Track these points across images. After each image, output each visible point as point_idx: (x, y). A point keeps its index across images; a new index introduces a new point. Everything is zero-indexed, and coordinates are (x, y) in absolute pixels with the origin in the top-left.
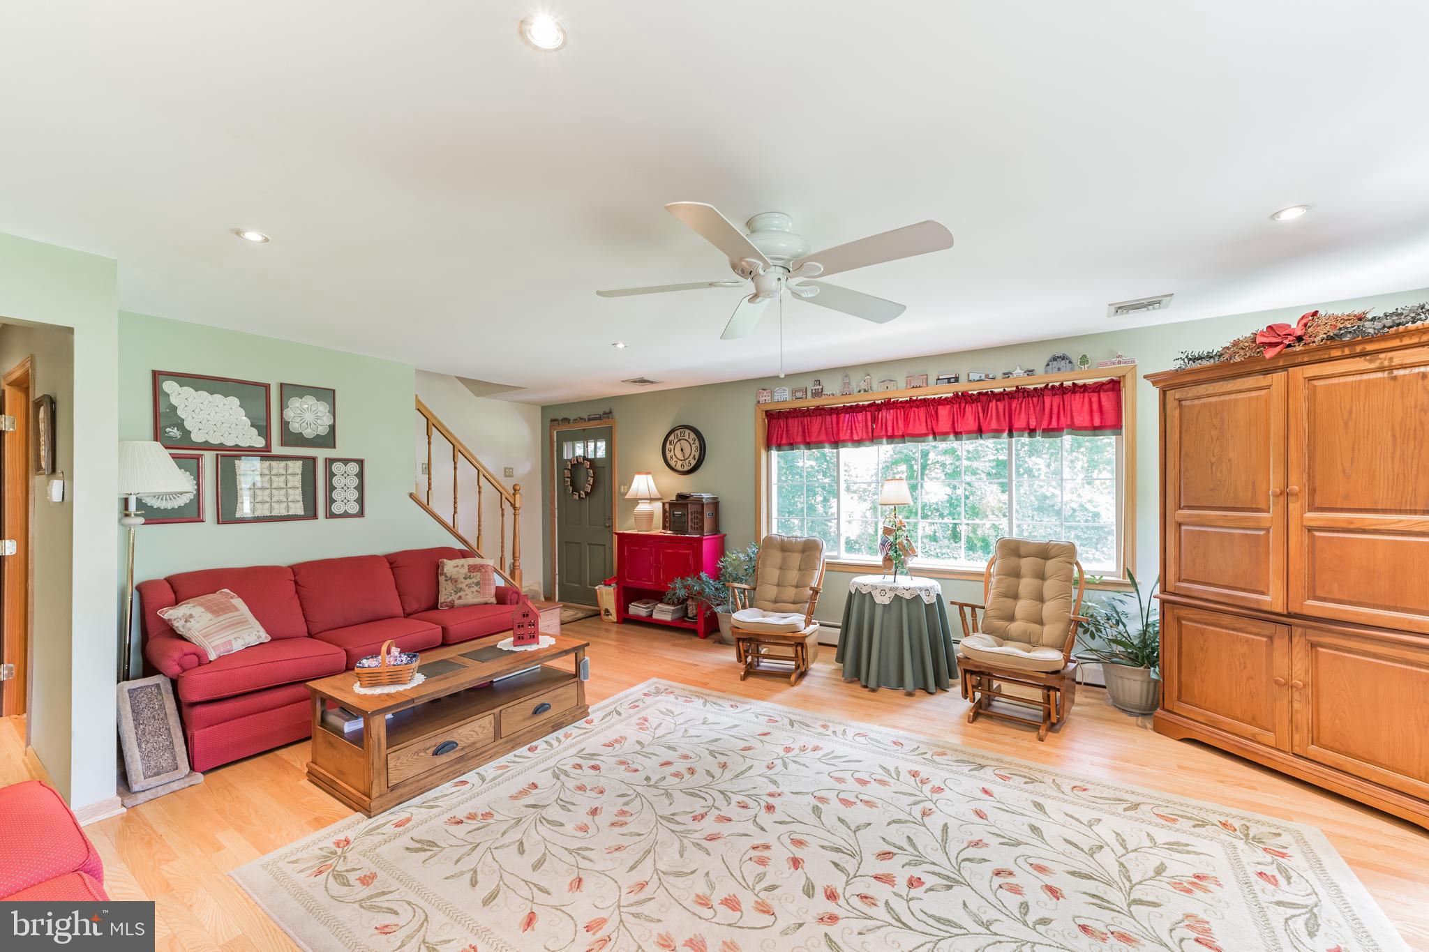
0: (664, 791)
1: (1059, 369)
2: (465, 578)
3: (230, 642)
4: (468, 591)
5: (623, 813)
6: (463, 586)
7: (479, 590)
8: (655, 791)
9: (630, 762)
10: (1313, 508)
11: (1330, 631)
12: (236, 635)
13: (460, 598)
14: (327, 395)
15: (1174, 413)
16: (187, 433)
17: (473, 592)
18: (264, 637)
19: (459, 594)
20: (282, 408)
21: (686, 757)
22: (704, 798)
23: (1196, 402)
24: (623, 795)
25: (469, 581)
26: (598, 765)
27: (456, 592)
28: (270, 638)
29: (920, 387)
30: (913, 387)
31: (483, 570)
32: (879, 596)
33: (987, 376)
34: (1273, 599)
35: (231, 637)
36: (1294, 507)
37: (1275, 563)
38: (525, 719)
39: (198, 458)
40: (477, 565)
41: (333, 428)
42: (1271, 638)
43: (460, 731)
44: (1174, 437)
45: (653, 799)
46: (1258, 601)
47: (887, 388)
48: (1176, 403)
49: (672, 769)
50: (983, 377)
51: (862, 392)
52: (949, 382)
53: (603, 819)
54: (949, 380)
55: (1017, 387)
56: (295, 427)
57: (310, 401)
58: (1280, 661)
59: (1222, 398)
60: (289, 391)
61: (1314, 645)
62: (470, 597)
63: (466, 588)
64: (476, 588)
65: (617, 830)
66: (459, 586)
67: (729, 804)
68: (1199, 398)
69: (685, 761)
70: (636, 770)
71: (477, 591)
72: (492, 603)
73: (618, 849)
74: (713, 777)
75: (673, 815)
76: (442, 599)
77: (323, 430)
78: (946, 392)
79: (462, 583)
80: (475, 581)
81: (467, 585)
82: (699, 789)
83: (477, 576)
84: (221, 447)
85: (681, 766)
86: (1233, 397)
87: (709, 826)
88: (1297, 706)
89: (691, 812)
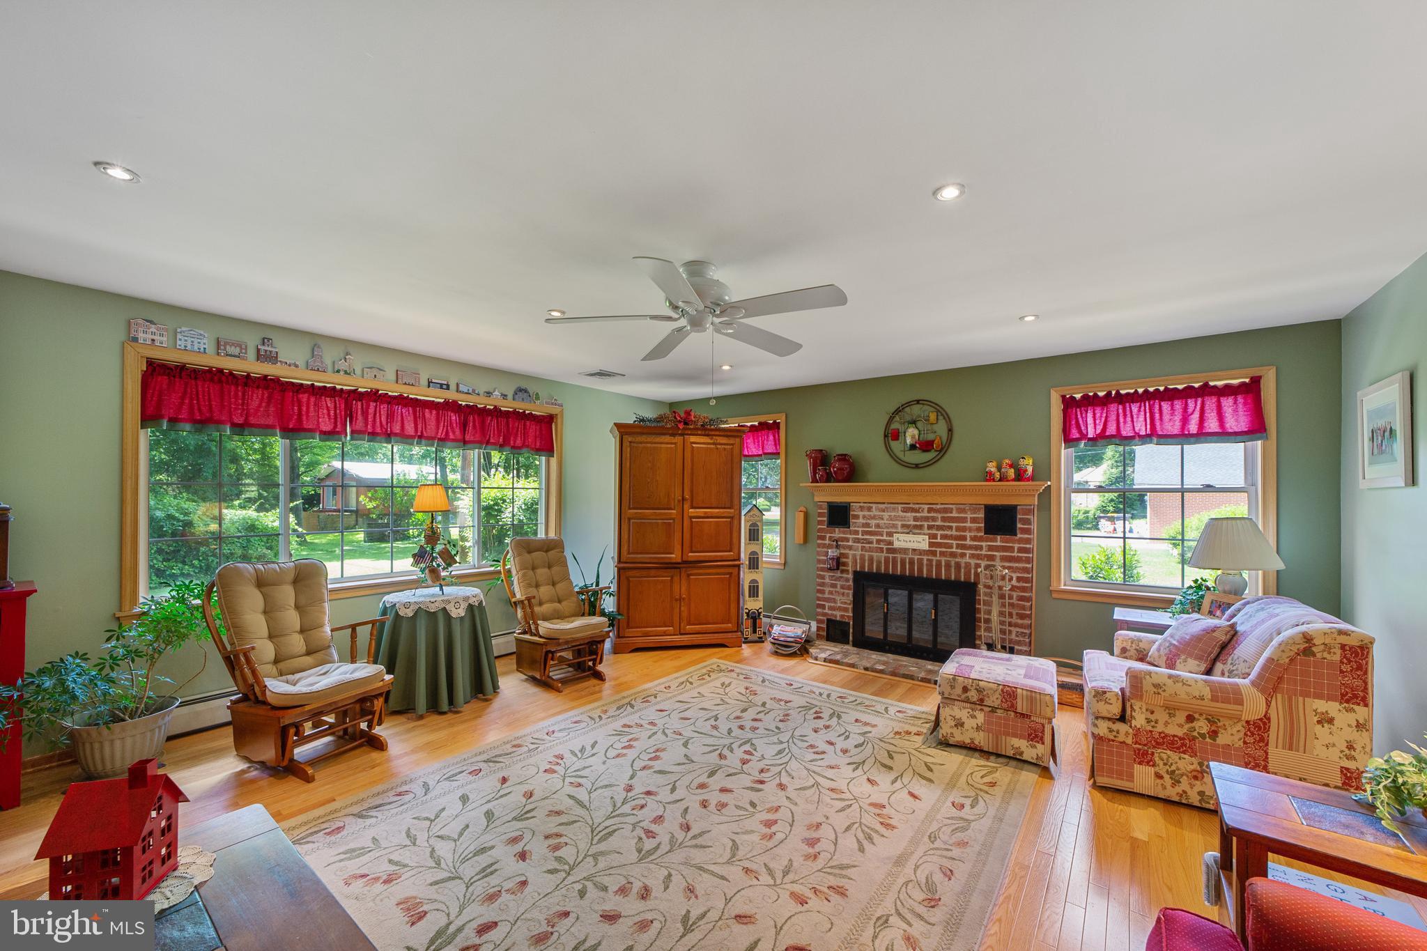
1: (523, 399)
10: (692, 508)
11: (694, 567)
15: (627, 450)
23: (640, 445)
29: (412, 385)
30: (405, 384)
32: (453, 609)
33: (474, 391)
34: (675, 556)
36: (686, 506)
37: (677, 536)
42: (672, 577)
44: (627, 464)
46: (670, 558)
47: (375, 376)
48: (628, 443)
50: (470, 391)
51: (342, 373)
52: (441, 388)
54: (441, 385)
55: (495, 407)
58: (676, 587)
59: (656, 445)
61: (689, 575)
68: (641, 443)
78: (438, 396)
86: (659, 445)
88: (682, 608)
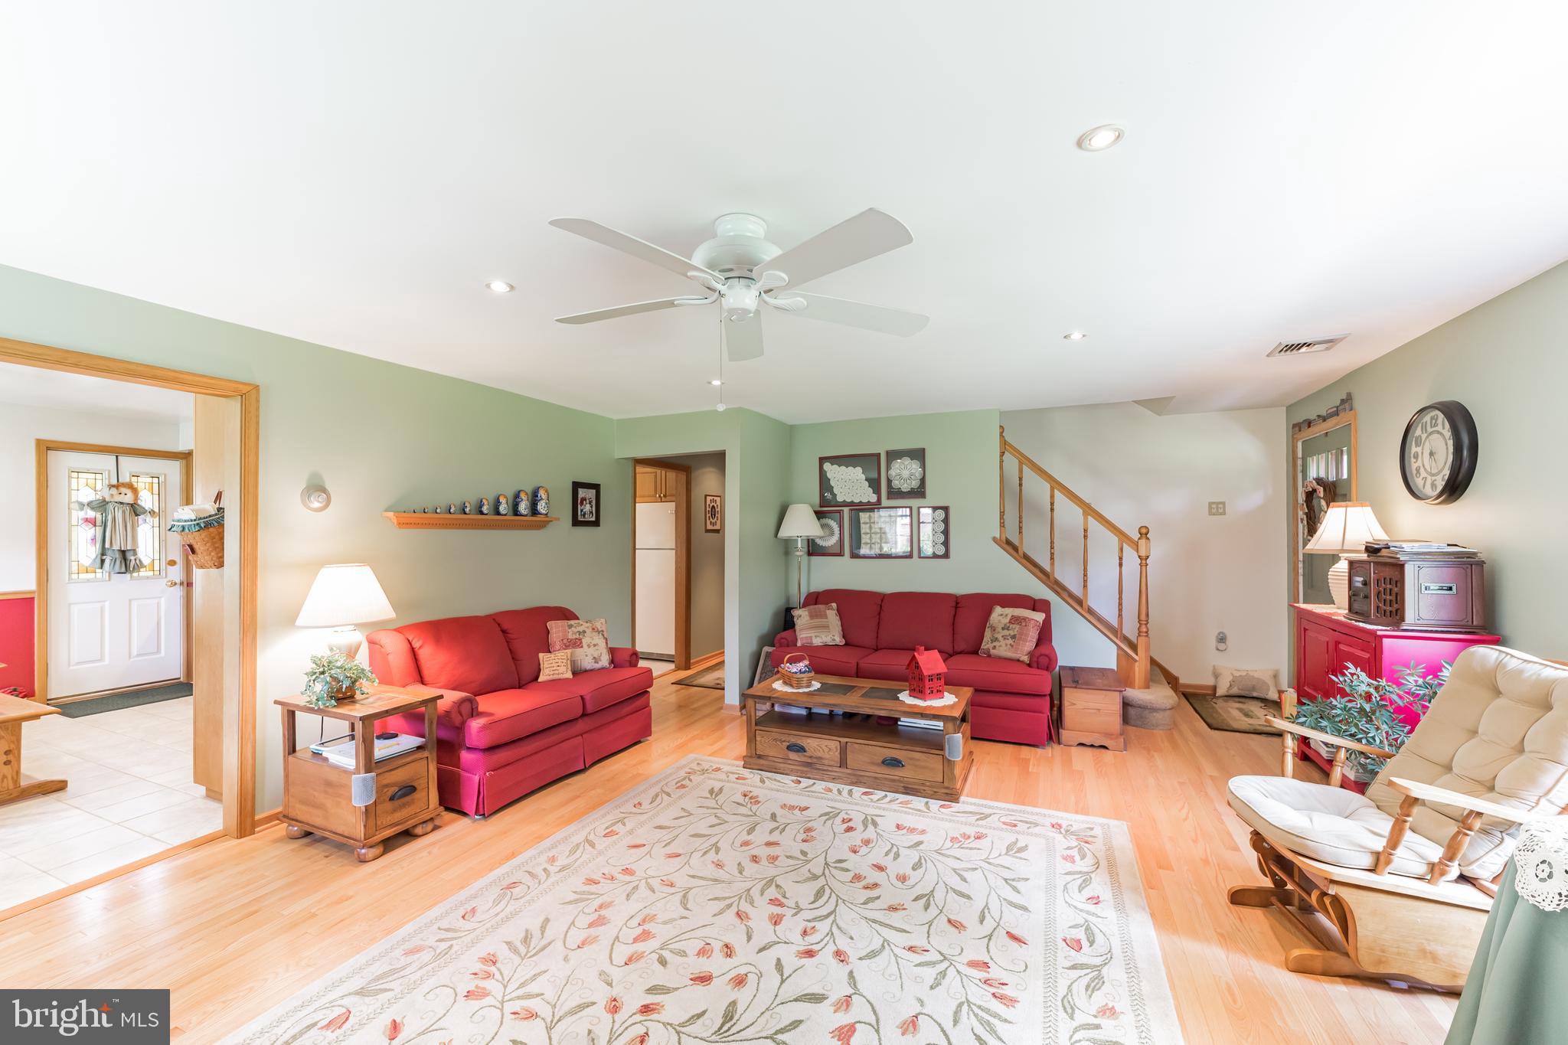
2: (1003, 629)
3: (811, 637)
4: (1003, 642)
6: (999, 636)
7: (1013, 644)
12: (816, 634)
13: (994, 647)
14: (919, 455)
16: (835, 496)
17: (1006, 645)
18: (839, 640)
19: (994, 644)
20: (888, 468)
25: (1006, 632)
27: (992, 641)
28: (844, 642)
31: (1024, 624)
35: (813, 635)
38: (873, 763)
39: (839, 512)
40: (1020, 617)
41: (923, 480)
43: (809, 741)
56: (896, 484)
57: (907, 461)
60: (893, 455)
62: (1003, 649)
63: (1001, 639)
64: (1010, 641)
66: (996, 635)
71: (1010, 644)
72: (1023, 662)
76: (984, 646)
77: (915, 484)
79: (998, 632)
80: (1012, 633)
81: (1003, 636)
83: (1015, 629)
84: (851, 504)
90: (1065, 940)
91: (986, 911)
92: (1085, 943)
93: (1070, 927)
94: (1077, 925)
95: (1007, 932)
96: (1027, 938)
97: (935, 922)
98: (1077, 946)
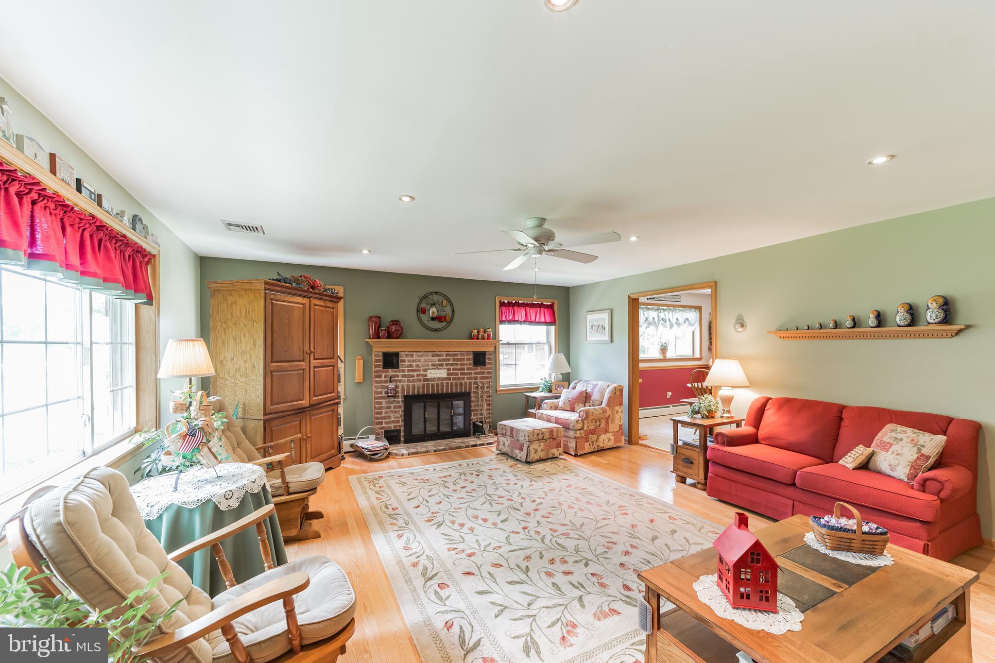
0: (579, 553)
5: (608, 548)
8: (585, 555)
9: (596, 584)
21: (549, 574)
22: (557, 543)
24: (606, 558)
26: (625, 590)
45: (589, 551)
49: (565, 567)
53: (620, 548)
65: (613, 540)
67: (544, 536)
69: (551, 571)
70: (593, 575)
73: (613, 533)
74: (541, 553)
75: (579, 539)
82: (556, 548)
85: (559, 567)
87: (562, 530)
89: (568, 537)
90: (448, 586)
91: (494, 580)
92: (438, 590)
93: (450, 595)
94: (448, 599)
95: (474, 574)
96: (464, 577)
97: (506, 562)
98: (442, 586)
